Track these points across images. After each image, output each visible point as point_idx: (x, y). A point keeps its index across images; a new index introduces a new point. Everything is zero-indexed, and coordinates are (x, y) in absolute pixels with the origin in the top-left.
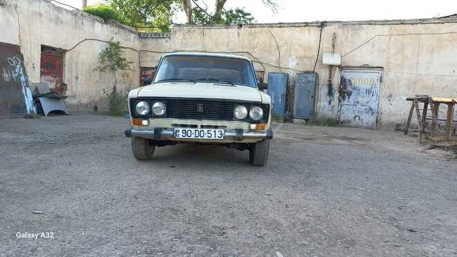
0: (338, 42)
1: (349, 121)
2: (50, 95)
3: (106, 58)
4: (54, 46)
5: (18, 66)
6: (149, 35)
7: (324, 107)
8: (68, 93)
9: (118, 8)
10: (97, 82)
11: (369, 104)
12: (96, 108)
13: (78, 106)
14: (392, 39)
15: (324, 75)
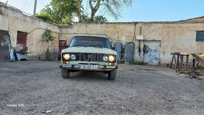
0: (142, 30)
1: (147, 63)
2: (21, 52)
3: (45, 36)
4: (23, 31)
5: (8, 40)
6: (63, 27)
7: (137, 57)
8: (28, 51)
9: (49, 15)
10: (40, 46)
11: (156, 56)
12: (40, 58)
13: (32, 57)
14: (164, 29)
15: (137, 44)
